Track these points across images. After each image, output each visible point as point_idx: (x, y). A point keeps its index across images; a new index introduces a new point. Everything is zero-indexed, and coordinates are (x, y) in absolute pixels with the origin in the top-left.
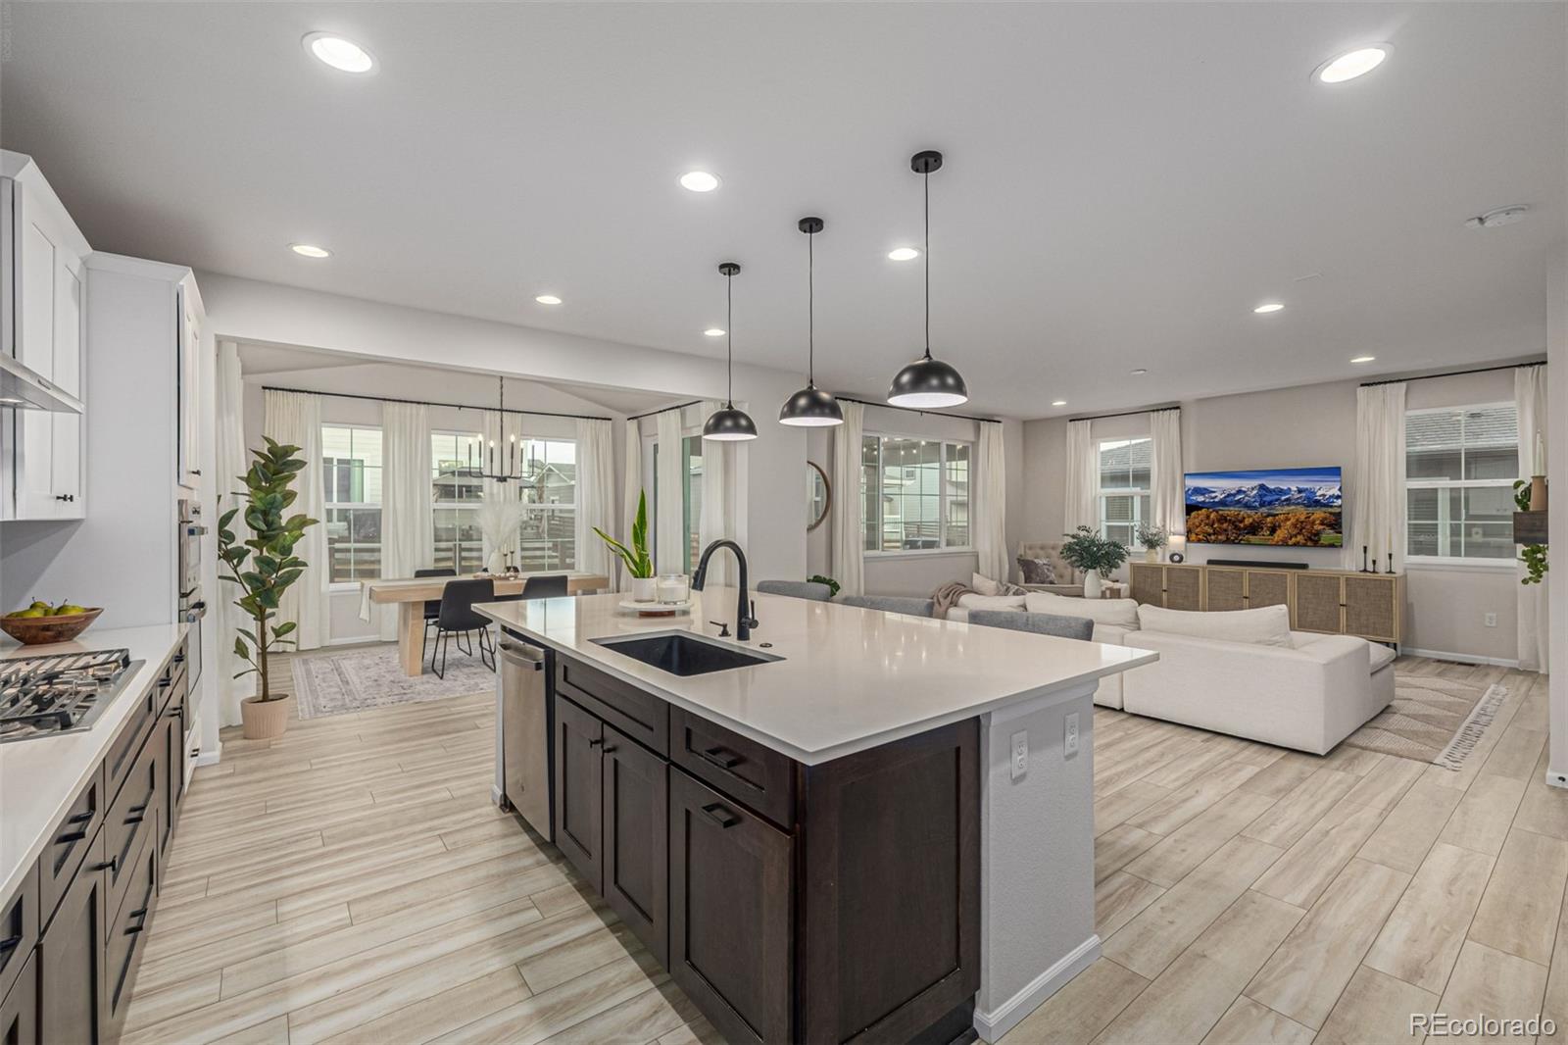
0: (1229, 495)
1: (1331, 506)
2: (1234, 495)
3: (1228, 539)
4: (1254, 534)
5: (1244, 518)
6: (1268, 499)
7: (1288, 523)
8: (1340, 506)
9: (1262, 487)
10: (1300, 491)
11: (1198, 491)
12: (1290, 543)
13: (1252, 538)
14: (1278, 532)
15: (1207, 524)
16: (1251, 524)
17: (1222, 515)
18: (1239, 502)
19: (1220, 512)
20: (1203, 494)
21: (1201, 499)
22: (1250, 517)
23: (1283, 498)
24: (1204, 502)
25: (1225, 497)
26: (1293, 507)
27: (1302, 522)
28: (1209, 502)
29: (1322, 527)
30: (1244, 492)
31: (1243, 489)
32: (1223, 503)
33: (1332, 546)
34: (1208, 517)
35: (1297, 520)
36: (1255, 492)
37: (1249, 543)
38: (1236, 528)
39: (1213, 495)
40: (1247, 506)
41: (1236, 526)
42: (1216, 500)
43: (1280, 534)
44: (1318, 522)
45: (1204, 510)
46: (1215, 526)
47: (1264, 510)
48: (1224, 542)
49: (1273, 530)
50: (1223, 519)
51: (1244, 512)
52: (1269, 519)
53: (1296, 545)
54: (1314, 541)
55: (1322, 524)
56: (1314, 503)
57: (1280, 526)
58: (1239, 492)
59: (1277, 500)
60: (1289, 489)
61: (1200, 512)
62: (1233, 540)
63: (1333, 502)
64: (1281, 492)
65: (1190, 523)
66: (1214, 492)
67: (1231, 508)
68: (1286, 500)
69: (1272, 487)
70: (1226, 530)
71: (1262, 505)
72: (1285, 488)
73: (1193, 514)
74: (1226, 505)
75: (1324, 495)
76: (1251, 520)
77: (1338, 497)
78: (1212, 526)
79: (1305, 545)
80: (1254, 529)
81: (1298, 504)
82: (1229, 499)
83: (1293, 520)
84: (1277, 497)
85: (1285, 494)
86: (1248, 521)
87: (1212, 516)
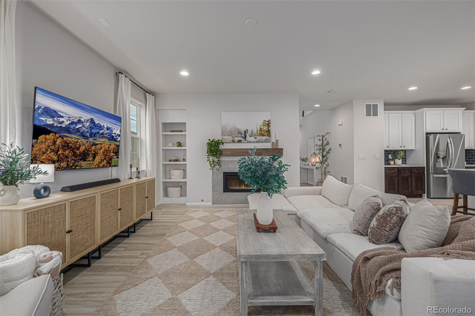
0: (72, 123)
1: (117, 141)
2: (76, 123)
3: (68, 165)
4: (85, 161)
5: (80, 146)
6: (94, 131)
7: (101, 151)
8: (119, 141)
9: (92, 121)
10: (108, 129)
11: (49, 112)
12: (101, 165)
13: (83, 163)
14: (97, 158)
15: (53, 151)
16: (84, 151)
17: (66, 142)
18: (78, 130)
19: (65, 139)
20: (53, 117)
21: (50, 121)
22: (84, 144)
23: (101, 132)
24: (52, 126)
25: (70, 124)
26: (104, 140)
27: (106, 151)
28: (57, 126)
29: (113, 154)
30: (82, 122)
31: (82, 119)
32: (67, 129)
33: (115, 166)
34: (54, 142)
35: (105, 149)
36: (88, 124)
37: (81, 168)
38: (75, 155)
39: (61, 120)
40: (83, 135)
41: (75, 153)
42: (63, 126)
43: (98, 159)
44: (112, 151)
45: (51, 134)
46: (60, 152)
47: (91, 140)
48: (64, 169)
49: (94, 158)
50: (66, 146)
51: (82, 140)
52: (93, 148)
53: (103, 167)
54: (109, 164)
55: (113, 152)
56: (112, 138)
57: (97, 154)
58: (79, 121)
59: (98, 133)
60: (104, 126)
61: (48, 136)
62: (72, 166)
63: (117, 139)
64: (100, 127)
65: (36, 149)
66: (62, 117)
67: (73, 136)
68: (102, 134)
69: (97, 122)
70: (67, 157)
71: (91, 136)
72: (102, 125)
73: (41, 138)
74: (70, 133)
75: (115, 133)
76: (84, 148)
77: (119, 136)
78: (56, 153)
79: (106, 167)
80: (84, 156)
81: (106, 138)
82: (72, 126)
83: (103, 149)
84: (98, 130)
85: (102, 129)
86: (82, 148)
87: (58, 142)
